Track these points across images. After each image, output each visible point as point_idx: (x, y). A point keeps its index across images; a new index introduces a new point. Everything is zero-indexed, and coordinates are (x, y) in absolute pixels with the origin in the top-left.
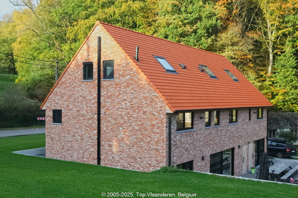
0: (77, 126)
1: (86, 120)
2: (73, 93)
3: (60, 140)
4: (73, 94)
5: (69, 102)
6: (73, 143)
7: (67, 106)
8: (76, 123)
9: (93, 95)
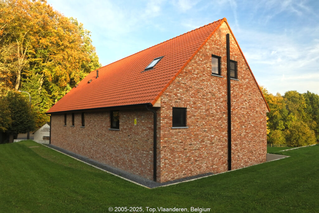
0: (206, 128)
1: (216, 120)
2: (201, 87)
3: (184, 150)
4: (202, 89)
5: (197, 98)
6: (202, 150)
7: (194, 103)
8: (205, 124)
9: (222, 93)
